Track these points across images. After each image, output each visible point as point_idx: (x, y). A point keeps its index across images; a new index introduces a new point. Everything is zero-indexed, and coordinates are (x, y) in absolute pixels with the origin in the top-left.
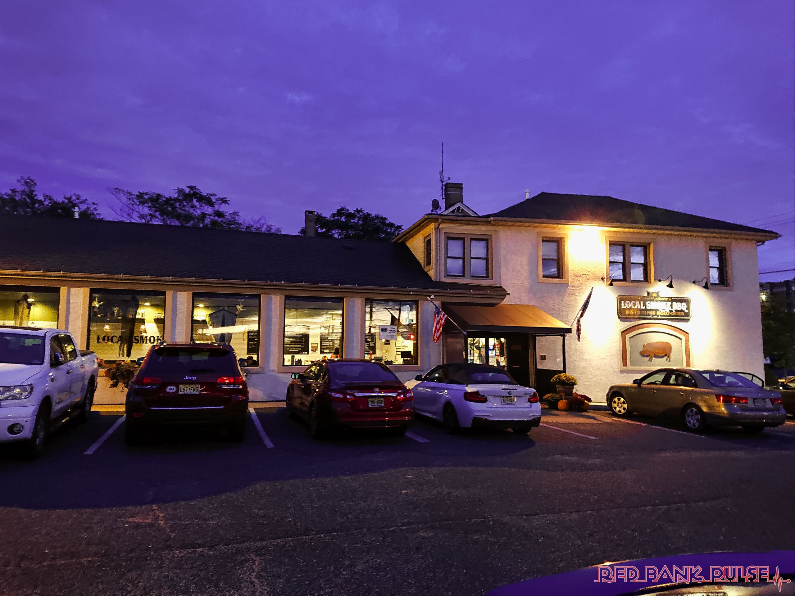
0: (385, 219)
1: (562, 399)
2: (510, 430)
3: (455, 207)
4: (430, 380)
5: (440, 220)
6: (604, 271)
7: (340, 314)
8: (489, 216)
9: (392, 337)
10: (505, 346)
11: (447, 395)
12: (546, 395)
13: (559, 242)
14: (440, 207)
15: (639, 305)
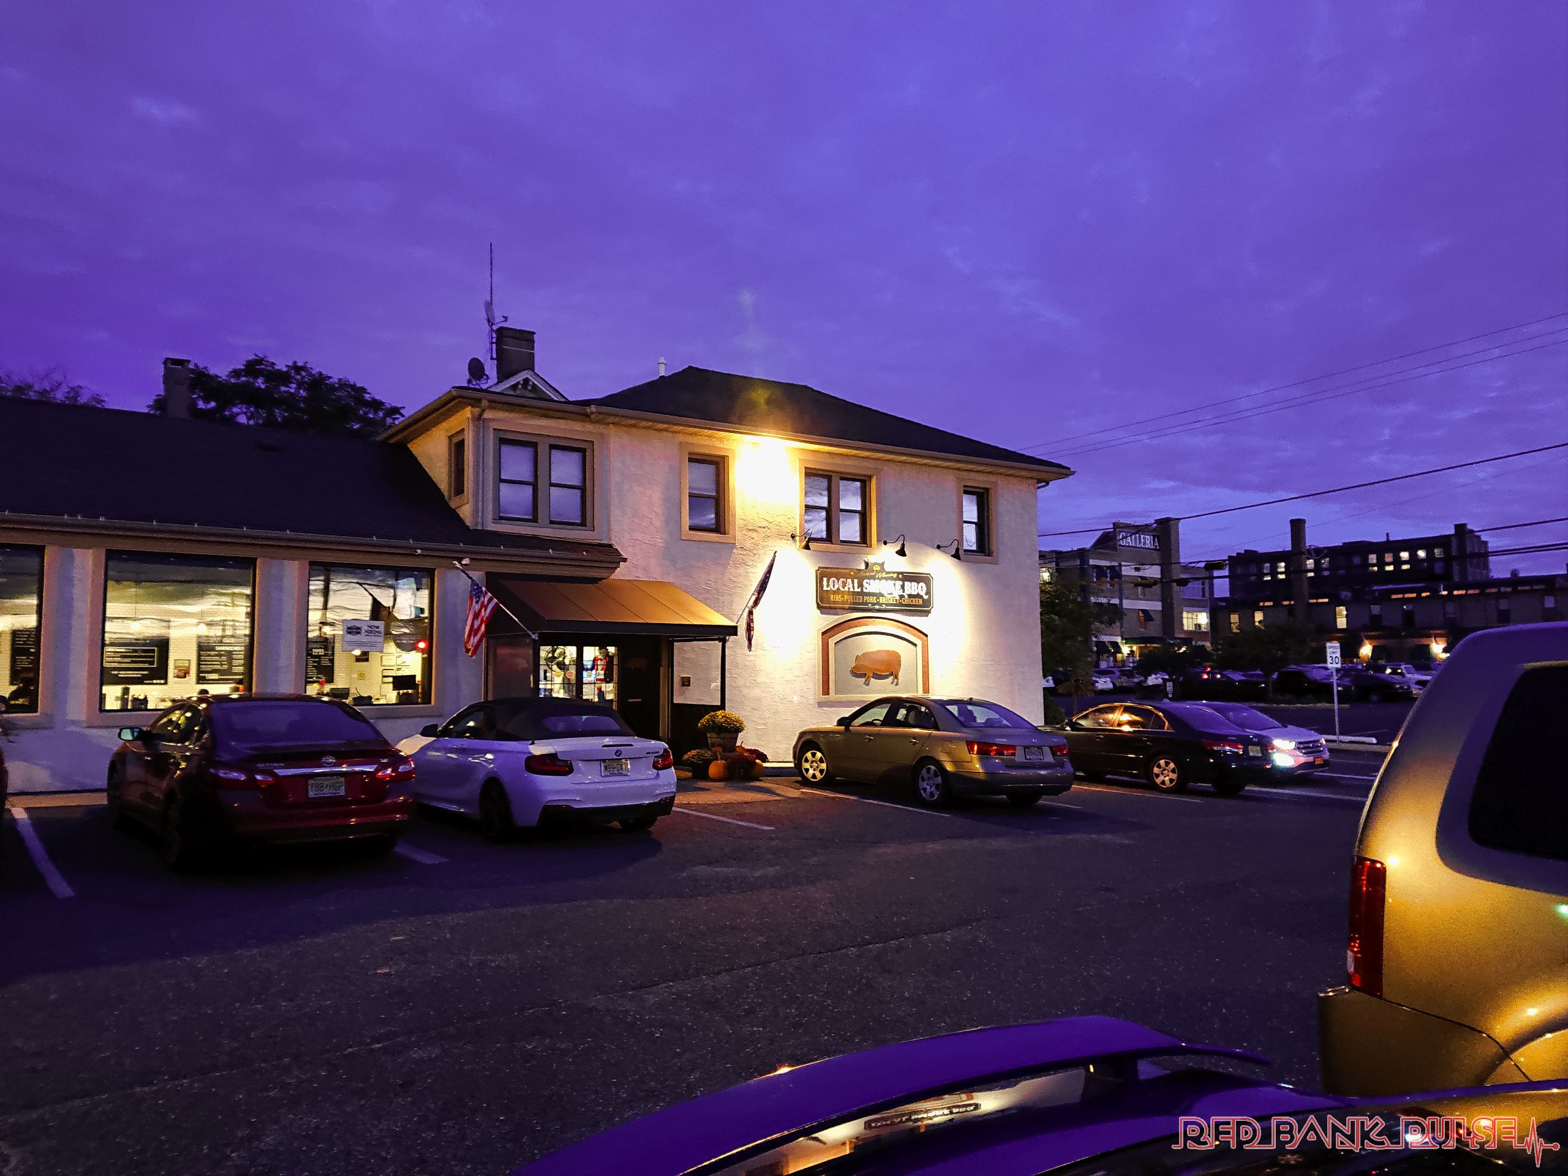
0: (363, 390)
1: (717, 759)
2: (616, 824)
3: (519, 378)
4: (455, 734)
5: (485, 403)
6: (797, 523)
7: (247, 595)
8: (587, 403)
9: (373, 645)
10: (615, 662)
11: (491, 764)
12: (689, 753)
13: (718, 464)
14: (487, 376)
15: (851, 586)
